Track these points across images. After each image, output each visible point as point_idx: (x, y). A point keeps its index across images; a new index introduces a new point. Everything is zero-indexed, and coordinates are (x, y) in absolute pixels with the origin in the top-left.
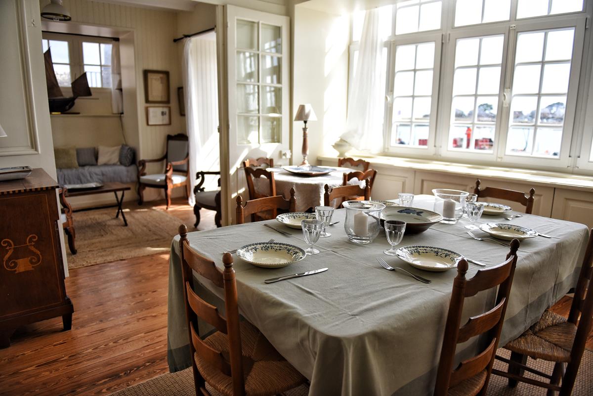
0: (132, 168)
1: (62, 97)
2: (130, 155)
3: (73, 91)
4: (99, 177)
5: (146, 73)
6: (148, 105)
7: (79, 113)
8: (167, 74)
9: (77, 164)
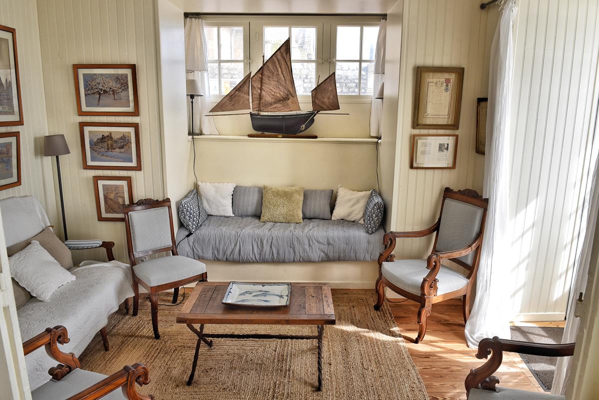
0: (378, 237)
1: (299, 112)
2: (377, 216)
3: (314, 103)
4: (322, 246)
5: (420, 73)
6: (416, 132)
7: (316, 137)
8: (460, 72)
9: (301, 216)
